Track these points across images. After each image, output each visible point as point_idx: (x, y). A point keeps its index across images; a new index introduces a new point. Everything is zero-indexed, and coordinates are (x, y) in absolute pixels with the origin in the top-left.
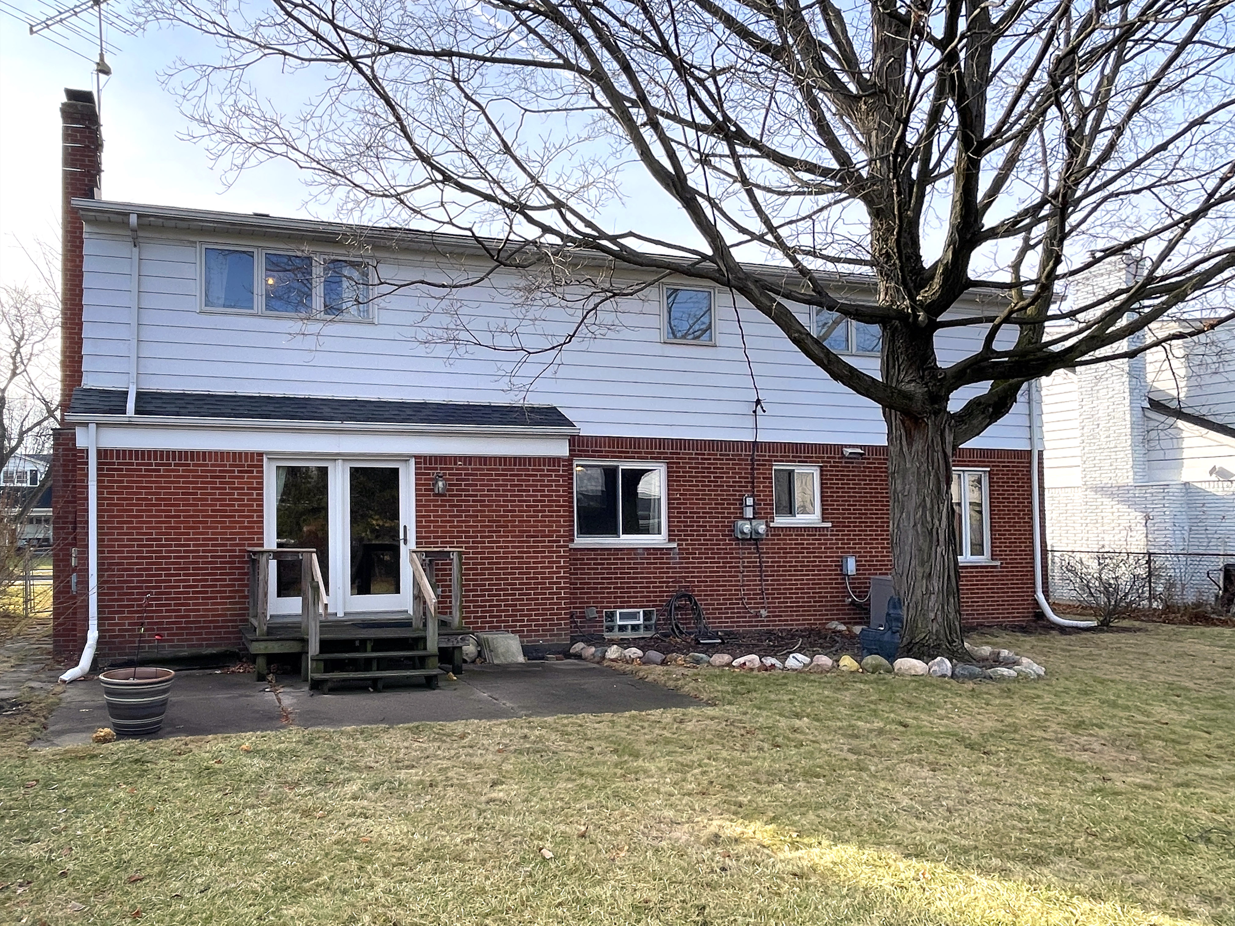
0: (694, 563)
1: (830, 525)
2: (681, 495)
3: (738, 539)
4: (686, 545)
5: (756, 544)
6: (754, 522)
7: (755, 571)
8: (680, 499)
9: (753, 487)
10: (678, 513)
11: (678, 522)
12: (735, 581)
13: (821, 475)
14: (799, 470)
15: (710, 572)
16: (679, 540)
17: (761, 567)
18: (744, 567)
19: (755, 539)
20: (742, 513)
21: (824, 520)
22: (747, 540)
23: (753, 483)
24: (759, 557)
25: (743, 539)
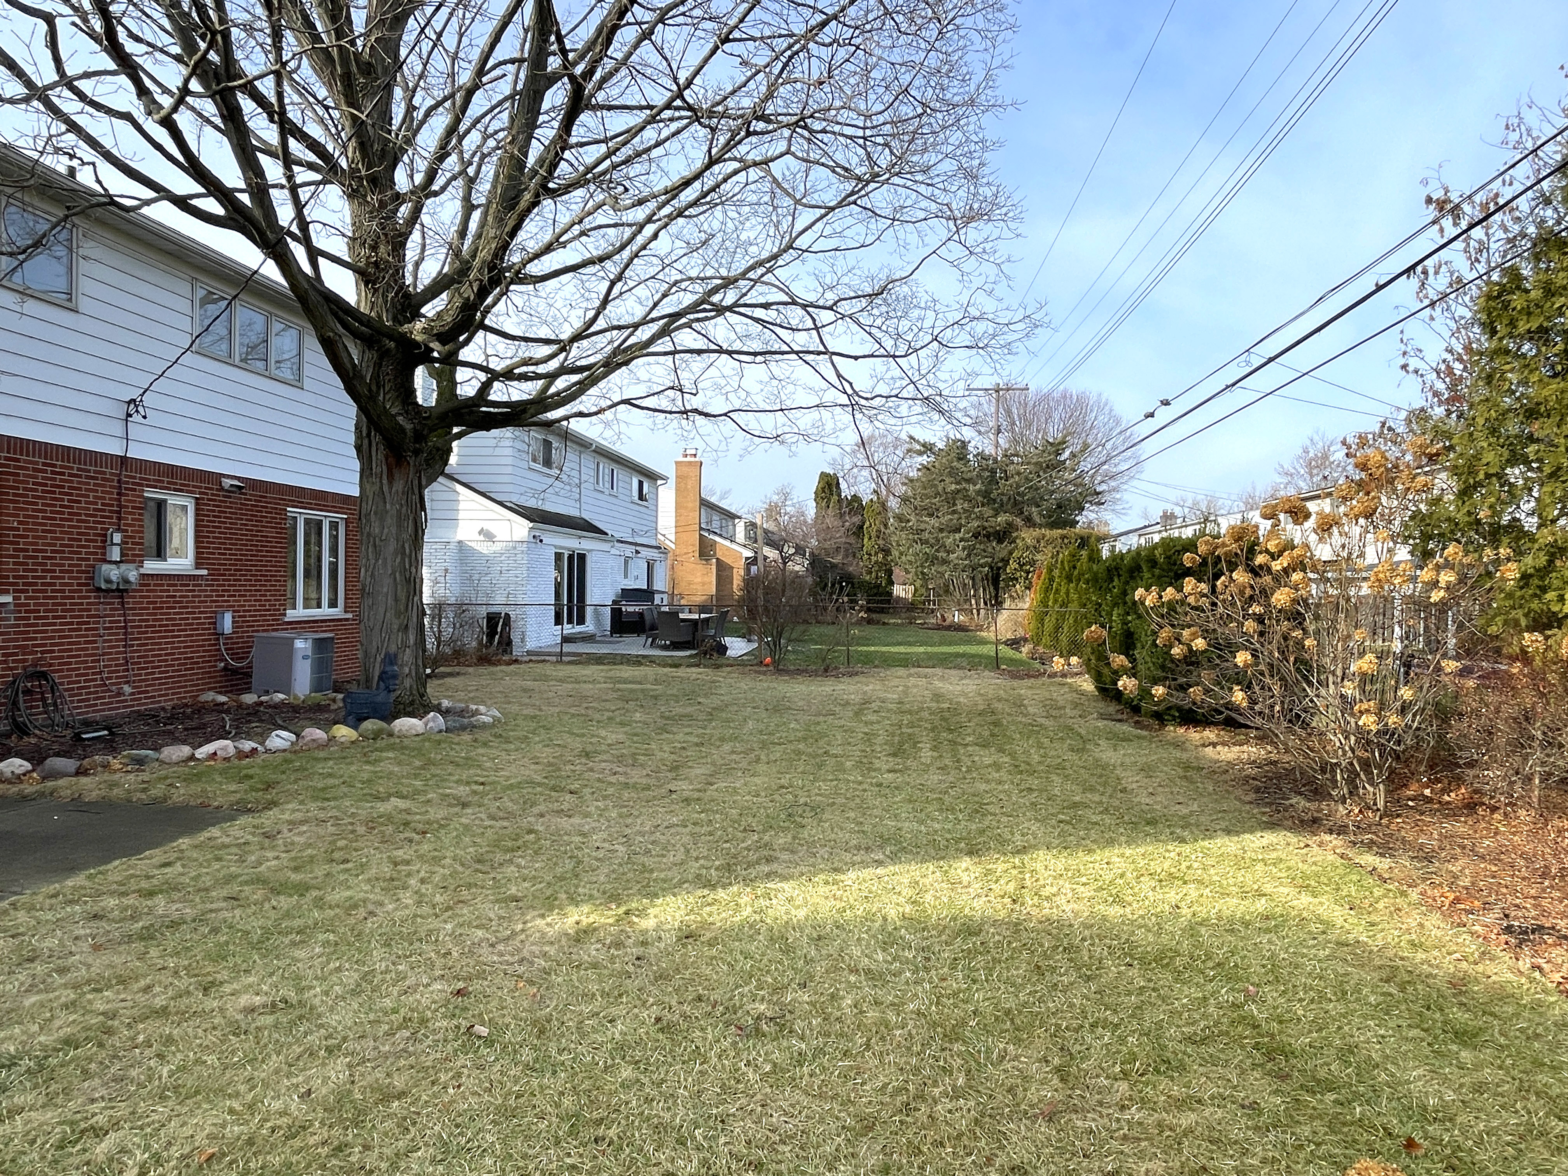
0: (37, 625)
1: (205, 572)
2: (20, 523)
3: (99, 589)
4: (26, 598)
5: (122, 597)
6: (123, 567)
7: (118, 634)
8: (18, 529)
9: (119, 519)
10: (15, 550)
11: (15, 563)
12: (93, 648)
13: (197, 509)
14: (174, 500)
15: (60, 637)
16: (15, 591)
17: (125, 627)
18: (105, 629)
19: (121, 592)
20: (104, 554)
21: (198, 565)
22: (113, 591)
23: (119, 512)
24: (124, 615)
25: (108, 591)
